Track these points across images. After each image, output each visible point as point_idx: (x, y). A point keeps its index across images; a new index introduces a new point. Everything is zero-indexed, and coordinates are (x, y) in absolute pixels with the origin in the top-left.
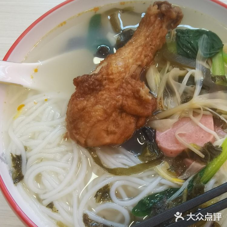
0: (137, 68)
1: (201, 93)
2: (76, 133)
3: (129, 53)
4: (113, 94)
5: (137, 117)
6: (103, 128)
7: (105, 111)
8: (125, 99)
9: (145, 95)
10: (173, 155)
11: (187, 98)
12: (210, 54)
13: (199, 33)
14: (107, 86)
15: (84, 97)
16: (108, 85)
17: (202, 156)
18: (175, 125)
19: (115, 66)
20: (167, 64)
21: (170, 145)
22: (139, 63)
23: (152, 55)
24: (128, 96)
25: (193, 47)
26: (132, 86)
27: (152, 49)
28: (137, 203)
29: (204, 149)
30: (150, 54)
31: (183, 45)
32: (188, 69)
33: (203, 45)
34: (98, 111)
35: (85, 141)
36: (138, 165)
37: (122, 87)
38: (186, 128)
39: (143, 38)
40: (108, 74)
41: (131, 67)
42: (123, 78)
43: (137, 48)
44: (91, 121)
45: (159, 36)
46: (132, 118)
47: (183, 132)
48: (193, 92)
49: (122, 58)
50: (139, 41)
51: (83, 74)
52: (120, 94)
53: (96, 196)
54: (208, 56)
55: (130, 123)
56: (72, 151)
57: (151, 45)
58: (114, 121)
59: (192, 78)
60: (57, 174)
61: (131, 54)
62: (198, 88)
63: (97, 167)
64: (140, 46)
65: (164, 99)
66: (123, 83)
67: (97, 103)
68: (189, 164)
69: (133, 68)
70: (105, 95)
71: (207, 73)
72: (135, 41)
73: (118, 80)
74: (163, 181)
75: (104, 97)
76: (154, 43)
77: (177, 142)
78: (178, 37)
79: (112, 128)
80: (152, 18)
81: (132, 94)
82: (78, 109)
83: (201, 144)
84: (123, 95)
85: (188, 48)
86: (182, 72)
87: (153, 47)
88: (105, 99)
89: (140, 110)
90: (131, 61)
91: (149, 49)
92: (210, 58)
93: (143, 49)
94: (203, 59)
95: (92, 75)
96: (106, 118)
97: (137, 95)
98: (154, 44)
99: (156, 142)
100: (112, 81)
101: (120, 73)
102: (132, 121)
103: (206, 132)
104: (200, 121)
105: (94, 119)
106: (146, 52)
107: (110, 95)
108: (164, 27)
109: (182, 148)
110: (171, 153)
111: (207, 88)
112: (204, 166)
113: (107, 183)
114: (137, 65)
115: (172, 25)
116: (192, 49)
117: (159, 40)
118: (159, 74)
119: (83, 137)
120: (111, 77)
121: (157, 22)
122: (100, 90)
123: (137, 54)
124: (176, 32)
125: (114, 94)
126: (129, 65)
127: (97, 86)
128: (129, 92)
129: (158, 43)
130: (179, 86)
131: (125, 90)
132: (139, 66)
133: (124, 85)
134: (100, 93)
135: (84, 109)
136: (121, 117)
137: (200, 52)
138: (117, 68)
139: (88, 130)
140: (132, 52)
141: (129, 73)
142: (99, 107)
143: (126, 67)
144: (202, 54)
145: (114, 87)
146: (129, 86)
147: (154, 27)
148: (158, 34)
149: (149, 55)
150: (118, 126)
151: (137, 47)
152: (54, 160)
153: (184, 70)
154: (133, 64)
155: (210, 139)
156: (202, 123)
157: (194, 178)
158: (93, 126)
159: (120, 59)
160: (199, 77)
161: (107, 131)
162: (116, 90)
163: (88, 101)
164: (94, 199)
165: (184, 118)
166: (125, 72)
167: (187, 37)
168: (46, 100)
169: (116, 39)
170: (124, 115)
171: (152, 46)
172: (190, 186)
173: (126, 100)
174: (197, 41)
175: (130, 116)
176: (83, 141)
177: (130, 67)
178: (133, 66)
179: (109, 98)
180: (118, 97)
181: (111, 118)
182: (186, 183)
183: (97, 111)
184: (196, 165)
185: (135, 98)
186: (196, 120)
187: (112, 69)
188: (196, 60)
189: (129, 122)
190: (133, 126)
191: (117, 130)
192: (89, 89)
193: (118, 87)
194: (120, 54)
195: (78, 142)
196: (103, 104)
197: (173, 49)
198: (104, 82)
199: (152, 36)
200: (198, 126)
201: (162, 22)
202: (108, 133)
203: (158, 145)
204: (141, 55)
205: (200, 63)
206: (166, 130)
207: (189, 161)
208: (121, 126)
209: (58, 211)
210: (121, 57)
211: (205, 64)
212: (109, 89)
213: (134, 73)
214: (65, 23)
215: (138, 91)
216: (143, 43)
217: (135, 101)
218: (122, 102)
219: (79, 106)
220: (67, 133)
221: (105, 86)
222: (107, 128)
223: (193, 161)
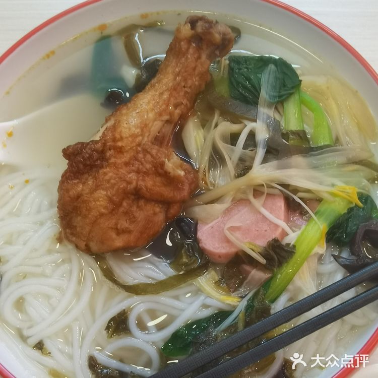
0: (163, 125)
1: (265, 160)
2: (72, 234)
3: (149, 102)
4: (123, 171)
5: (166, 203)
6: (110, 226)
7: (110, 200)
8: (141, 178)
9: (174, 170)
10: (224, 261)
11: (244, 168)
12: (280, 97)
13: (263, 62)
14: (113, 160)
15: (78, 178)
16: (115, 157)
17: (263, 261)
18: (228, 211)
19: (125, 125)
20: (214, 116)
21: (217, 245)
22: (166, 117)
23: (188, 103)
24: (146, 173)
25: (253, 86)
26: (152, 156)
27: (186, 92)
28: (170, 337)
29: (267, 251)
30: (185, 101)
31: (238, 83)
32: (246, 122)
33: (268, 81)
34: (100, 200)
35: (86, 245)
36: (170, 278)
37: (136, 159)
38: (242, 217)
39: (171, 77)
40: (115, 140)
41: (153, 125)
42: (139, 145)
43: (161, 94)
44: (90, 216)
45: (196, 72)
46: (156, 205)
47: (237, 224)
48: (253, 159)
49: (137, 111)
50: (166, 80)
51: (77, 141)
52: (133, 171)
53: (108, 328)
54: (277, 99)
55: (155, 214)
56: (70, 261)
57: (184, 87)
58: (126, 213)
59: (252, 135)
60: (48, 297)
61: (151, 105)
62: (260, 152)
63: (109, 284)
64: (166, 91)
65: (209, 171)
66: (138, 152)
67: (97, 187)
68: (248, 273)
69: (156, 126)
70: (108, 173)
71: (275, 127)
72: (159, 82)
73: (131, 148)
74: (209, 301)
75: (107, 177)
76: (190, 83)
77: (228, 241)
78: (231, 69)
79: (124, 224)
80: (184, 45)
81: (154, 169)
82: (70, 197)
83: (262, 243)
84: (138, 172)
85: (245, 87)
86: (235, 128)
87: (189, 90)
88: (108, 181)
89: (167, 192)
90: (151, 115)
91: (182, 94)
92: (279, 103)
93: (171, 95)
94: (270, 105)
95: (88, 144)
96: (113, 210)
97: (160, 171)
98: (189, 86)
99: (196, 241)
100: (120, 150)
101: (134, 136)
102: (157, 210)
103: (271, 223)
104: (264, 206)
105: (94, 213)
106: (176, 99)
107: (117, 174)
108: (204, 57)
109: (233, 250)
110: (220, 257)
111: (273, 152)
112: (270, 275)
113: (124, 308)
114: (162, 121)
115: (217, 53)
116: (252, 89)
117: (197, 78)
118: (202, 130)
119: (82, 240)
120: (120, 144)
121: (191, 51)
122: (102, 167)
123: (161, 103)
124: (227, 62)
125: (124, 172)
126: (147, 123)
127: (97, 160)
128: (148, 166)
129: (197, 83)
130: (233, 151)
131: (142, 164)
132: (168, 122)
133: (141, 155)
134: (101, 171)
135: (78, 196)
136: (138, 207)
137: (264, 94)
138: (130, 129)
139: (87, 229)
140: (154, 100)
141: (149, 135)
142: (101, 193)
143: (144, 126)
144: (268, 96)
145: (123, 160)
146: (148, 157)
147: (187, 58)
148: (194, 69)
149: (182, 103)
150: (133, 220)
151: (161, 91)
152: (43, 275)
153: (241, 122)
154: (155, 120)
155: (276, 235)
156: (266, 209)
157: (256, 295)
158: (94, 223)
159: (134, 114)
160: (263, 135)
161: (117, 229)
162: (127, 164)
163: (84, 184)
164: (105, 332)
165: (240, 201)
166: (142, 135)
167: (246, 70)
168: (27, 181)
169: (135, 76)
170: (142, 203)
171: (186, 89)
172: (249, 308)
173: (143, 180)
174: (259, 75)
175: (153, 203)
176: (82, 245)
177: (150, 125)
178: (156, 123)
179: (115, 179)
180: (130, 176)
181: (121, 210)
182: (244, 303)
183: (98, 200)
184: (257, 275)
185: (160, 175)
186: (257, 203)
187: (121, 132)
188: (259, 106)
189: (152, 212)
190: (161, 217)
191: (132, 227)
192: (85, 165)
193: (131, 159)
194: (134, 104)
195: (77, 247)
196: (106, 189)
197: (223, 89)
198: (109, 154)
199: (186, 74)
200: (260, 213)
201: (199, 49)
202: (119, 232)
203: (200, 245)
204: (168, 106)
205: (264, 111)
206: (212, 221)
207: (247, 268)
208: (139, 219)
209: (50, 353)
210: (136, 110)
211: (271, 113)
212: (115, 164)
213: (159, 133)
214: (53, 53)
215: (162, 165)
216: (171, 84)
217: (158, 179)
218: (137, 184)
219: (73, 193)
220: (60, 233)
221: (110, 159)
222: (116, 224)
223: (254, 268)
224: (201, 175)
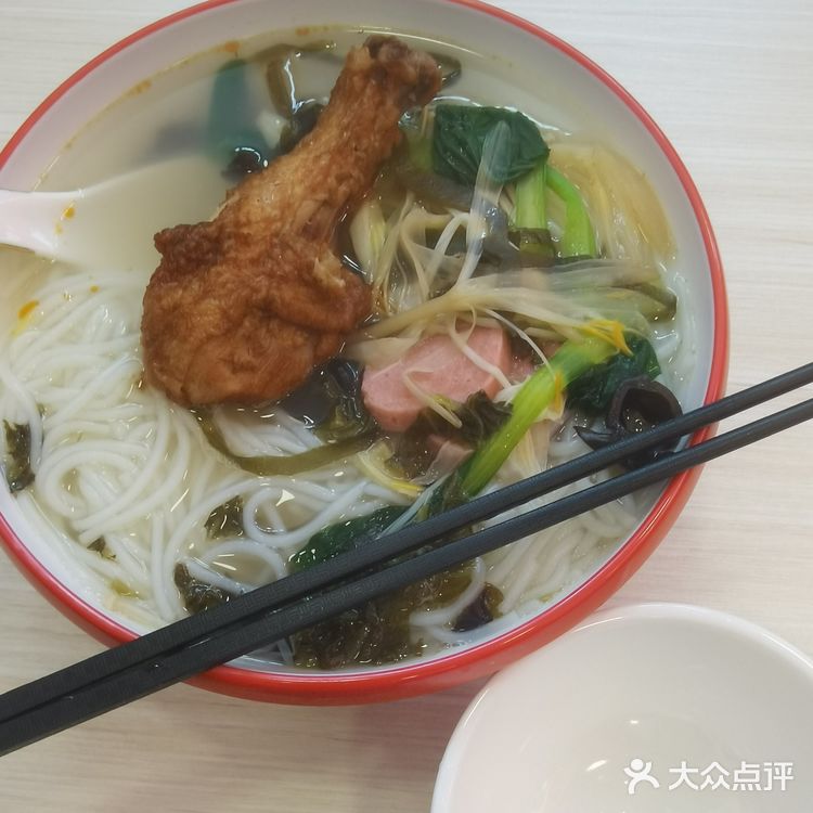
0: (319, 209)
1: (478, 272)
2: (161, 370)
3: (296, 170)
4: (246, 272)
5: (315, 332)
6: (221, 356)
7: (224, 313)
8: (274, 284)
9: (328, 276)
10: (400, 427)
11: (444, 281)
12: (511, 174)
13: (490, 116)
14: (232, 254)
15: (176, 280)
16: (236, 250)
17: (458, 423)
18: (414, 352)
19: (256, 203)
20: (405, 201)
21: (391, 401)
22: (322, 196)
23: (362, 178)
24: (284, 279)
25: (470, 156)
26: (295, 252)
27: (358, 159)
28: (306, 543)
29: (465, 409)
30: (355, 173)
31: (446, 149)
32: (454, 212)
33: (495, 148)
34: (209, 314)
35: (182, 389)
36: (314, 451)
37: (270, 256)
38: (435, 361)
39: (334, 132)
40: (238, 224)
41: (300, 205)
42: (276, 234)
43: (318, 158)
44: (192, 339)
45: (376, 128)
46: (299, 333)
47: (425, 370)
48: (459, 270)
49: (277, 182)
50: (327, 137)
51: (178, 223)
52: (264, 273)
53: (209, 523)
54: (505, 178)
55: (295, 347)
56: (156, 418)
57: (356, 149)
58: (248, 338)
59: (461, 233)
60: (115, 471)
61: (300, 174)
62: (471, 260)
63: (217, 455)
64: (325, 153)
65: (390, 288)
66: (273, 246)
67: (206, 294)
68: (438, 448)
69: (306, 209)
70: (224, 274)
71: (500, 222)
72: (316, 139)
73: (262, 239)
74: (373, 490)
75: (221, 279)
76: (365, 142)
77: (408, 395)
78: (438, 127)
79: (244, 356)
80: (357, 81)
81: (296, 273)
82: (162, 308)
83: (461, 398)
84: (271, 275)
85: (456, 156)
86: (435, 220)
87: (362, 155)
88: (224, 285)
89: (316, 313)
90: (299, 190)
91: (351, 159)
92: (509, 183)
93: (332, 161)
94: (493, 187)
95: (195, 226)
96: (228, 331)
97: (307, 277)
98: (363, 147)
99: (361, 396)
100: (245, 241)
101: (269, 221)
102: (300, 340)
103: (479, 369)
104: (470, 342)
105: (199, 334)
106: (341, 167)
107: (238, 276)
108: (390, 103)
109: (414, 408)
110: (394, 420)
111: (491, 260)
112: (471, 451)
113: (237, 494)
114: (317, 201)
115: (413, 97)
116: (468, 160)
117: (378, 137)
118: (384, 224)
119: (176, 379)
120: (245, 231)
121: (368, 91)
122: (215, 264)
123: (315, 173)
124: (433, 114)
125: (248, 273)
126: (292, 201)
127: (208, 253)
128: (287, 268)
129: (377, 144)
130: (429, 256)
131: (278, 264)
132: (325, 203)
133: (277, 251)
134: (213, 270)
135: (176, 307)
136: (268, 331)
137: (484, 169)
138: (263, 209)
139: (186, 360)
140: (304, 167)
141: (293, 222)
142: (211, 304)
143: (286, 206)
144: (490, 173)
145: (249, 255)
146: (289, 253)
147: (361, 104)
148: (374, 121)
149: (351, 176)
150: (259, 351)
151: (318, 153)
152: (112, 437)
153: (446, 213)
154: (304, 198)
155: (485, 386)
156: (473, 348)
157: (449, 480)
158: (198, 350)
159: (272, 187)
160: (478, 230)
161: (232, 362)
162: (254, 262)
163: (185, 289)
164: (204, 530)
165: (433, 336)
166: (282, 218)
167: (461, 128)
168: (94, 290)
169: (280, 131)
170: (274, 324)
171: (358, 153)
172: (436, 503)
173: (278, 288)
174: (481, 138)
175: (294, 328)
176: (177, 387)
177: (297, 204)
178: (305, 203)
179: (234, 282)
180: (258, 279)
181: (241, 331)
182: (429, 493)
183: (206, 315)
184: (451, 450)
185: (306, 284)
186: (460, 340)
187: (248, 213)
188: (476, 187)
189: (290, 342)
190: (305, 356)
191: (256, 362)
192: (189, 260)
193: (260, 255)
194: (274, 172)
195: (170, 395)
196: (219, 297)
197: (422, 159)
198: (227, 244)
199: (358, 128)
200: (463, 355)
201: (381, 89)
202: (237, 368)
203: (365, 401)
204: (326, 176)
205: (484, 195)
206: (387, 365)
207: (436, 440)
208: (269, 351)
209: (114, 556)
210: (274, 181)
211: (495, 198)
212: (235, 260)
213: (310, 221)
214: (147, 84)
215: (310, 267)
216: (333, 144)
217: (303, 290)
218: (268, 291)
219: (167, 302)
220: (143, 373)
221: (228, 252)
222: (232, 354)
223: (446, 440)
224: (375, 293)
